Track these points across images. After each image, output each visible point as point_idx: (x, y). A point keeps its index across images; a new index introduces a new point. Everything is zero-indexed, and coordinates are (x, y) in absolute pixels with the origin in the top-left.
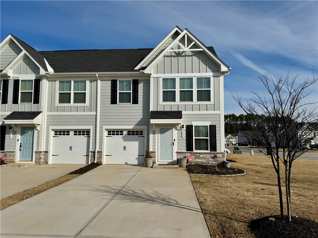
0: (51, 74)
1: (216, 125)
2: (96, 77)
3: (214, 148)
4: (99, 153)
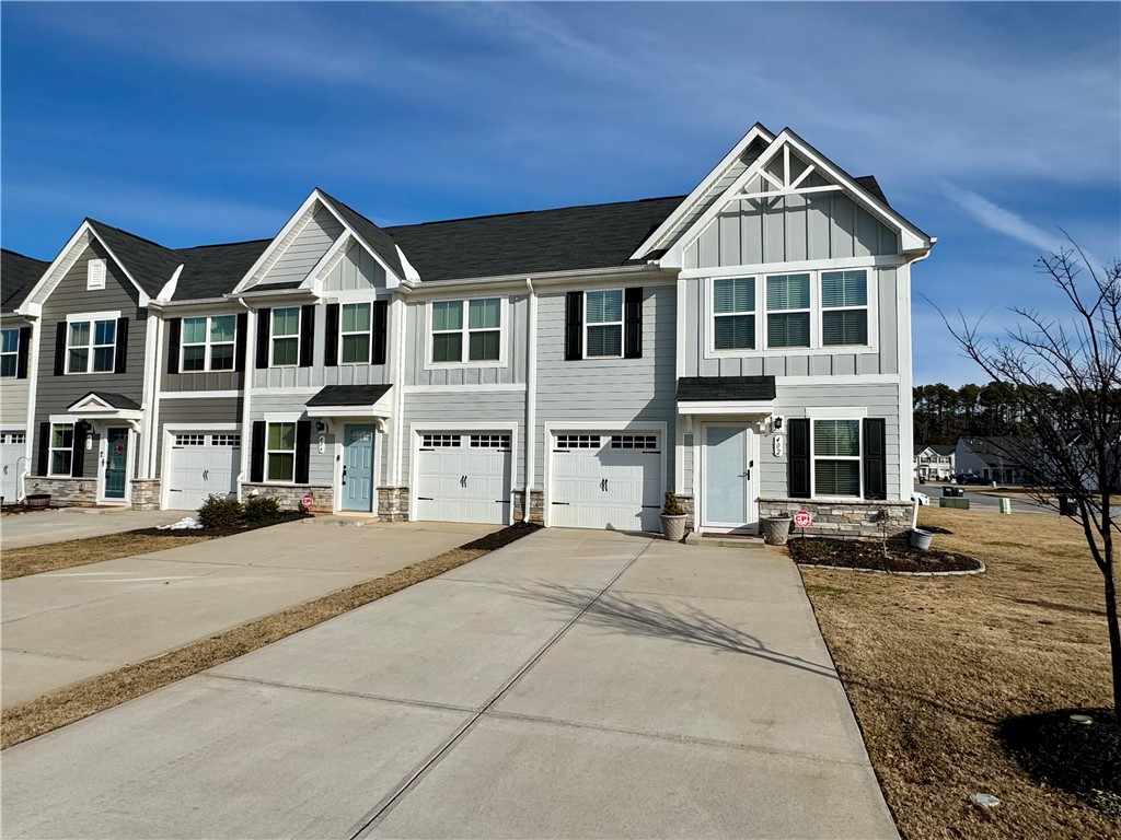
0: (414, 286)
1: (884, 420)
2: (526, 287)
3: (877, 488)
4: (535, 496)
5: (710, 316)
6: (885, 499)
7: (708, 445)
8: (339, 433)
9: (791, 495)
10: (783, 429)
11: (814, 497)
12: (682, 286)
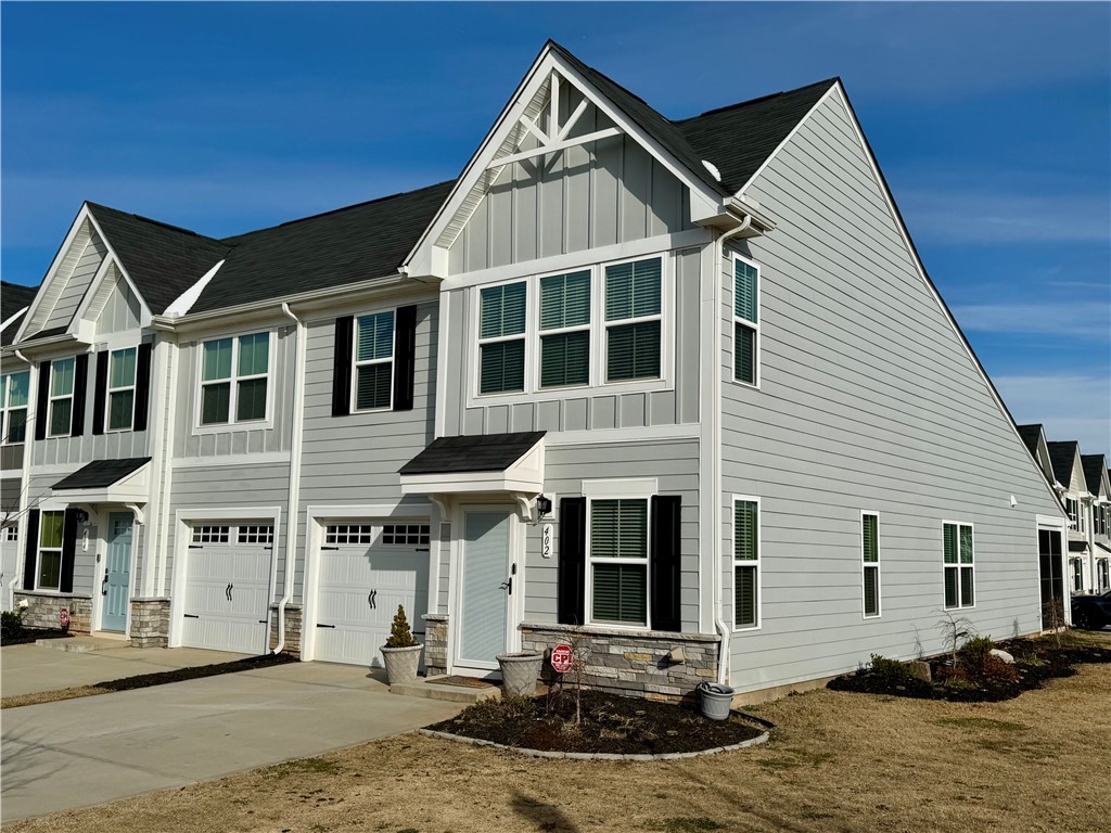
0: (173, 322)
2: (285, 316)
3: (668, 615)
4: (291, 614)
5: (475, 341)
6: (678, 629)
7: (467, 539)
8: (103, 524)
9: (560, 621)
10: (554, 514)
11: (590, 623)
12: (445, 300)
